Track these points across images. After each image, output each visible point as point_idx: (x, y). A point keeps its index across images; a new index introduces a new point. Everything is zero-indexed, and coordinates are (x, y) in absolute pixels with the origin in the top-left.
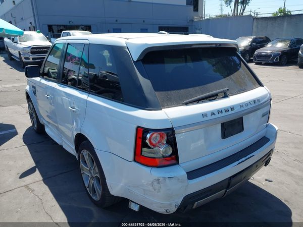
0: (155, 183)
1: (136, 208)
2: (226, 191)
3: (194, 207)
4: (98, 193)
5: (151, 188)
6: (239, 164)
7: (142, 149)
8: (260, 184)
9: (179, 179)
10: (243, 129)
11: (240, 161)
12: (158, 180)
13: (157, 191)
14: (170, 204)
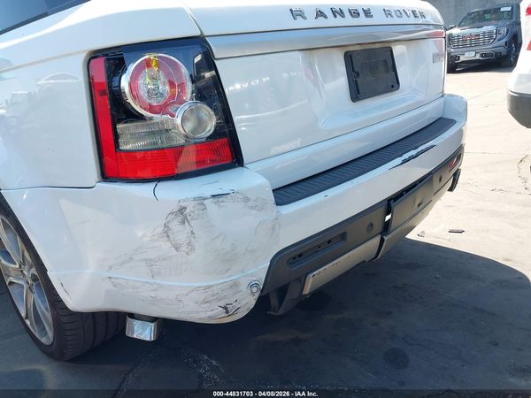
0: (175, 225)
1: (144, 332)
2: (382, 241)
3: (307, 291)
4: (47, 322)
5: (165, 246)
6: (405, 161)
7: (115, 129)
8: (440, 240)
9: (247, 199)
10: (398, 83)
11: (406, 156)
12: (182, 210)
13: (184, 248)
14: (235, 285)
